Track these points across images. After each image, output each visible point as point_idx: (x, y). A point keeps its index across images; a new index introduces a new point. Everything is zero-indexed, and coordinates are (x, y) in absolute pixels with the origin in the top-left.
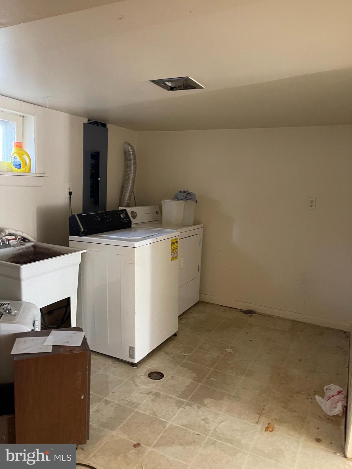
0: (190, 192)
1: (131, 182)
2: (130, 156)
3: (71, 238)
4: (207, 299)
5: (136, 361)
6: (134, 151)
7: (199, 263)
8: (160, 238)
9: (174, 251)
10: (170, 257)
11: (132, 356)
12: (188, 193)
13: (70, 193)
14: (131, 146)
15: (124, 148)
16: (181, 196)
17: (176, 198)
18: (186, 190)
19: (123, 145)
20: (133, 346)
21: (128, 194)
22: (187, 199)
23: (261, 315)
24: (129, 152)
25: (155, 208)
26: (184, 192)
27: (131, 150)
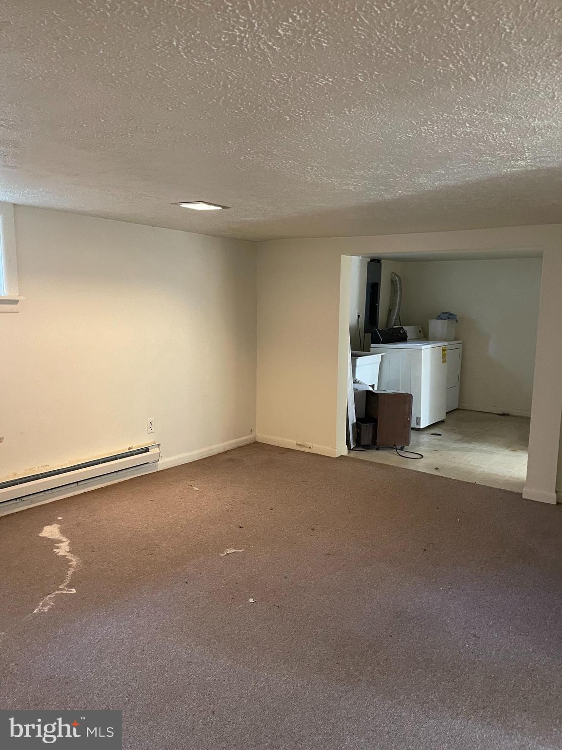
0: (451, 312)
1: (397, 306)
2: (397, 284)
3: (372, 345)
4: (466, 406)
5: (422, 427)
6: (400, 280)
7: (459, 374)
8: (436, 345)
9: (444, 356)
10: (441, 360)
11: (418, 423)
12: (450, 314)
13: (359, 316)
14: (398, 276)
15: (392, 277)
16: (445, 316)
17: (439, 318)
18: (447, 311)
19: (391, 275)
20: (419, 416)
21: (395, 316)
22: (449, 318)
23: (514, 416)
24: (396, 281)
25: (418, 328)
26: (446, 313)
27: (397, 279)
